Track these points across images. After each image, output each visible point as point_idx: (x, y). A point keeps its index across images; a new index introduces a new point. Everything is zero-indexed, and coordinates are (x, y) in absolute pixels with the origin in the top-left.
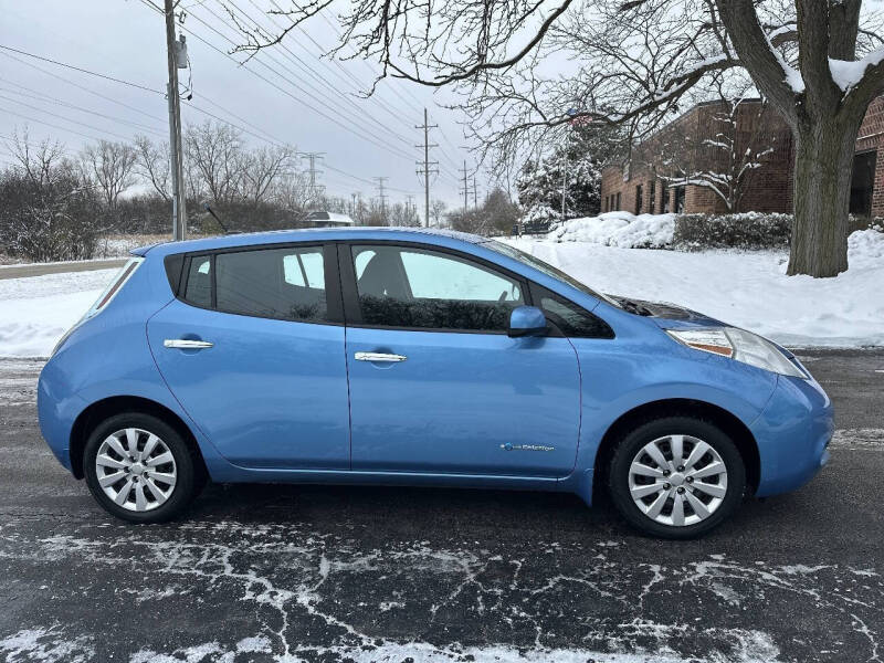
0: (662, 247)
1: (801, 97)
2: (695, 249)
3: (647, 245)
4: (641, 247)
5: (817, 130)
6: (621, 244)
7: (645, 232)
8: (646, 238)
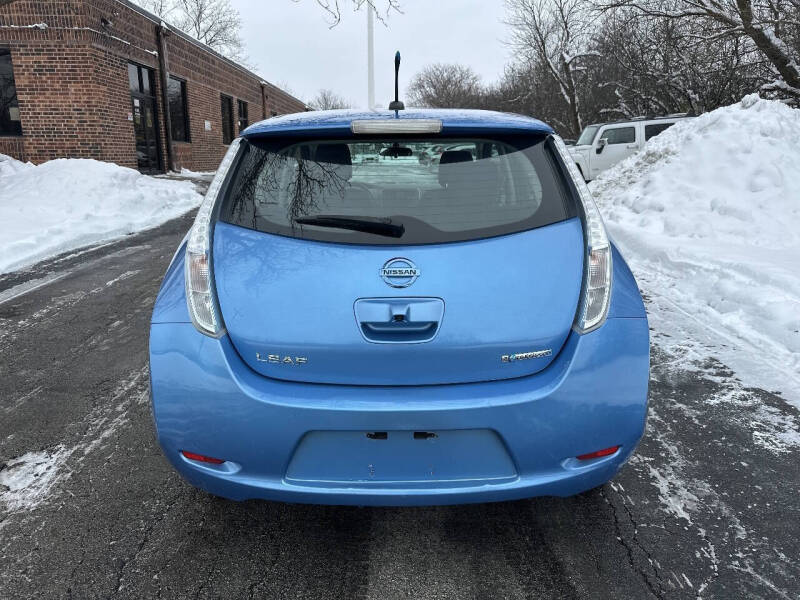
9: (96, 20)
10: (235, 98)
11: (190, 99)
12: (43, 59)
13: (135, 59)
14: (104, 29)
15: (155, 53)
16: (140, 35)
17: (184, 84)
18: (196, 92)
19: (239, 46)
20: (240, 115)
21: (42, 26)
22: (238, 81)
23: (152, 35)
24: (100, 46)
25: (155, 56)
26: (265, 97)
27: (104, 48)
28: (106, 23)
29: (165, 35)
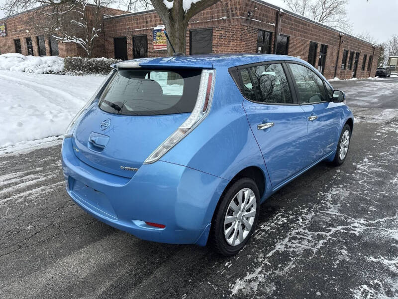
0: (58, 73)
1: (170, 10)
2: (80, 74)
3: (51, 72)
4: (48, 73)
5: (177, 25)
6: (36, 71)
7: (46, 65)
8: (49, 69)
9: (245, 13)
10: (320, 43)
11: (290, 46)
12: (223, 32)
13: (262, 28)
14: (249, 16)
15: (274, 24)
16: (267, 17)
17: (288, 38)
18: (295, 42)
19: (345, 14)
20: (321, 52)
21: (225, 18)
22: (323, 34)
23: (274, 16)
24: (245, 24)
25: (273, 26)
26: (341, 42)
27: (246, 25)
28: (250, 13)
29: (281, 15)
